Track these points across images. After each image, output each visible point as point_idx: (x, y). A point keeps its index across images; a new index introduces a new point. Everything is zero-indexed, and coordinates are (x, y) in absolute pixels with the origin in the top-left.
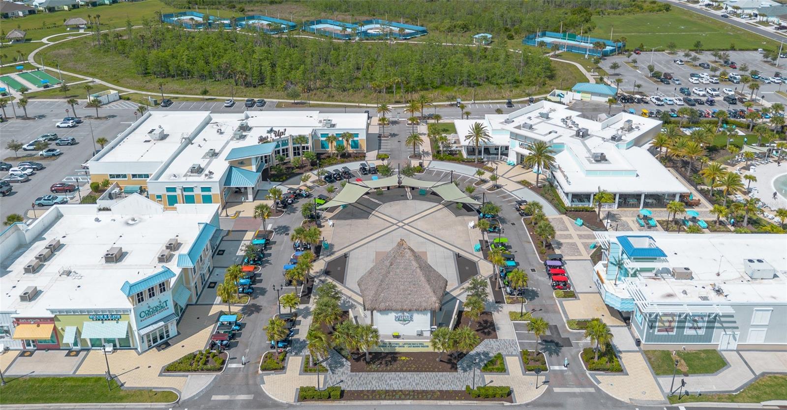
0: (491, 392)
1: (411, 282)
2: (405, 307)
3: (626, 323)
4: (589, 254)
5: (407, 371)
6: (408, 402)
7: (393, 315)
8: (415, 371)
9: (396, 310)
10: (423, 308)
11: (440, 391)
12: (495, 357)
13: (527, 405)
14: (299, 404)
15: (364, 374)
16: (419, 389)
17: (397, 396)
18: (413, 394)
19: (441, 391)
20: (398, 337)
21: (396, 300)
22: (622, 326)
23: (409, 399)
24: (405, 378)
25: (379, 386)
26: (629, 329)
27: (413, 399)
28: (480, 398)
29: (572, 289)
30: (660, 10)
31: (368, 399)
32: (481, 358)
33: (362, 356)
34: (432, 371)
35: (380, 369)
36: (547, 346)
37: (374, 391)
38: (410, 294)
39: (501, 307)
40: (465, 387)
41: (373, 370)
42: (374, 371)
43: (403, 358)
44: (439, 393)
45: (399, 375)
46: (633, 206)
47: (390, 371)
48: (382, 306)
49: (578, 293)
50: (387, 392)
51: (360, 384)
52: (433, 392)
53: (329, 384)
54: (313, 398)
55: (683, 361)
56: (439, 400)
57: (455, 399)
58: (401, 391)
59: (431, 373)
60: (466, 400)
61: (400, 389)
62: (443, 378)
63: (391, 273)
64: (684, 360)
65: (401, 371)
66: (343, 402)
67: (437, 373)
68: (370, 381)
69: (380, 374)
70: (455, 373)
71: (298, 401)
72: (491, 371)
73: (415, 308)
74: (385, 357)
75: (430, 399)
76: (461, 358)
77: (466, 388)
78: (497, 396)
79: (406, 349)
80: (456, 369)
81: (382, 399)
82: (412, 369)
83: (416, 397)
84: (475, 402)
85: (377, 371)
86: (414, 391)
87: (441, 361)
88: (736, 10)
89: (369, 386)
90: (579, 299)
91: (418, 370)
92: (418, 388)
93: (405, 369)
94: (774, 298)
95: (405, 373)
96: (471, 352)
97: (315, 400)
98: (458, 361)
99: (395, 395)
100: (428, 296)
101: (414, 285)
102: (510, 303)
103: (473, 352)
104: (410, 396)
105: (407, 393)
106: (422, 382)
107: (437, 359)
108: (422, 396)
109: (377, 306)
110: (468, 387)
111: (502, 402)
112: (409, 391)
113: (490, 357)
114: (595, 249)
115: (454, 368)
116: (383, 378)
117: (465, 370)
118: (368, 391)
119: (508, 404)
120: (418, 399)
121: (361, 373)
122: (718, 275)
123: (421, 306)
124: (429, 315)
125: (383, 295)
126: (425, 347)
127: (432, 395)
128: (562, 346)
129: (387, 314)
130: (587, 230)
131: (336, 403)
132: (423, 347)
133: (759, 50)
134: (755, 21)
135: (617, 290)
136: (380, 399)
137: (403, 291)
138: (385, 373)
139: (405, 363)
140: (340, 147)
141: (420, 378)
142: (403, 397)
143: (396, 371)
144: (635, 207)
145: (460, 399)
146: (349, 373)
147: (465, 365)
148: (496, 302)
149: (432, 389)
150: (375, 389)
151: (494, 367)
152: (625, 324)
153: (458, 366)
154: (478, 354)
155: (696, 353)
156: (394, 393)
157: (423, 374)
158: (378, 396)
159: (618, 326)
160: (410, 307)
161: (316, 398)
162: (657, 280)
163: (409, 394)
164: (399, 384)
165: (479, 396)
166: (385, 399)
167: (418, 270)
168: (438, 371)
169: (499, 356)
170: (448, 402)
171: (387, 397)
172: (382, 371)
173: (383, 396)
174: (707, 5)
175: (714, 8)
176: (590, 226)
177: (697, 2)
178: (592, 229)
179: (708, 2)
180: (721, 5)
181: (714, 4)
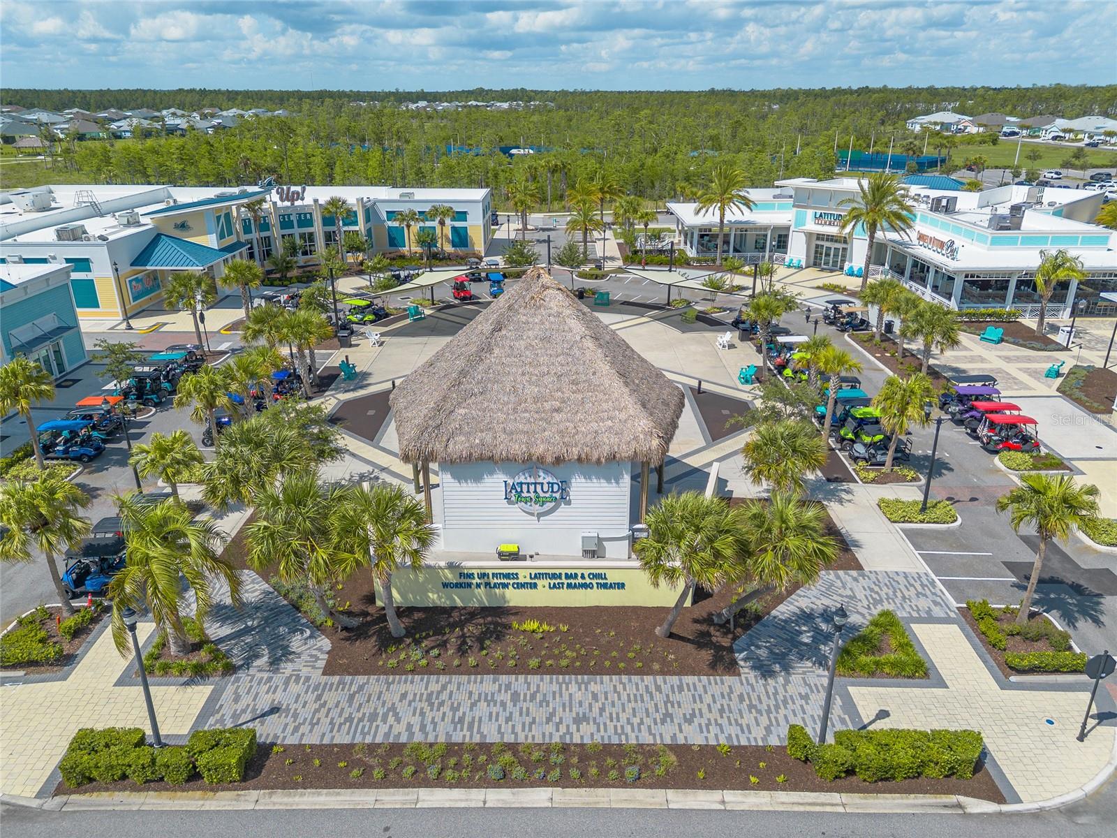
0: (904, 756)
1: (567, 374)
2: (539, 450)
5: (540, 670)
6: (539, 797)
7: (496, 482)
8: (577, 672)
9: (507, 463)
10: (606, 450)
11: (675, 748)
12: (875, 624)
13: (1071, 811)
14: (52, 803)
15: (374, 683)
16: (587, 741)
17: (494, 771)
18: (560, 759)
19: (681, 750)
20: (514, 556)
21: (511, 427)
23: (543, 782)
24: (533, 697)
25: (423, 727)
27: (564, 781)
28: (853, 779)
29: (1048, 450)
30: (985, 142)
31: (366, 782)
32: (817, 631)
33: (374, 622)
34: (641, 672)
35: (439, 664)
36: (1047, 594)
37: (396, 748)
38: (558, 410)
39: (848, 492)
40: (784, 731)
41: (409, 667)
42: (413, 672)
43: (532, 625)
44: (673, 758)
45: (508, 687)
47: (478, 670)
48: (459, 446)
49: (1071, 460)
50: (452, 749)
51: (350, 719)
52: (647, 753)
53: (221, 721)
54: (124, 777)
56: (676, 786)
57: (745, 786)
58: (512, 747)
59: (635, 678)
60: (795, 788)
61: (509, 738)
62: (685, 696)
63: (496, 351)
65: (520, 669)
66: (254, 794)
67: (659, 679)
68: (393, 708)
69: (434, 683)
70: (729, 680)
71: (59, 791)
72: (872, 674)
73: (575, 451)
74: (461, 624)
75: (637, 782)
76: (747, 627)
77: (792, 737)
78: (932, 771)
79: (543, 597)
80: (731, 668)
81: (427, 783)
82: (564, 663)
83: (574, 773)
84: (835, 797)
85: (428, 670)
86: (565, 748)
87: (671, 635)
88: (1108, 139)
89: (384, 729)
91: (587, 667)
92: (585, 734)
93: (533, 662)
95: (534, 679)
96: (781, 608)
97: (135, 789)
98: (735, 639)
99: (483, 768)
100: (623, 416)
101: (575, 383)
102: (873, 481)
103: (783, 611)
104: (550, 768)
105: (536, 755)
106: (602, 710)
107: (658, 630)
108: (603, 771)
109: (438, 447)
110: (796, 733)
111: (953, 799)
112: (548, 749)
113: (854, 628)
115: (723, 663)
116: (444, 696)
117: (765, 671)
118: (372, 748)
119: (989, 807)
120: (585, 781)
121: (361, 679)
123: (597, 446)
124: (627, 479)
125: (462, 411)
126: (611, 586)
127: (645, 766)
128: (1100, 596)
129: (478, 478)
130: (1017, 350)
131: (224, 801)
132: (605, 586)
136: (420, 780)
137: (536, 400)
138: (455, 678)
139: (536, 643)
140: (427, 240)
141: (595, 696)
142: (518, 772)
143: (499, 669)
145: (767, 784)
146: (317, 676)
147: (763, 653)
148: (829, 480)
149: (647, 739)
150: (403, 739)
151: (883, 658)
153: (739, 656)
154: (806, 617)
156: (482, 758)
157: (604, 684)
158: (409, 770)
160: (559, 450)
161: (134, 779)
163: (544, 761)
164: (508, 719)
165: (850, 772)
166: (439, 782)
167: (589, 343)
168: (663, 672)
169: (887, 622)
170: (716, 795)
171: (449, 774)
172: (443, 671)
173: (432, 772)
174: (1055, 138)
175: (1067, 141)
176: (1021, 342)
177: (1038, 137)
178: (1029, 348)
179: (1056, 134)
180: (1080, 136)
181: (1067, 135)
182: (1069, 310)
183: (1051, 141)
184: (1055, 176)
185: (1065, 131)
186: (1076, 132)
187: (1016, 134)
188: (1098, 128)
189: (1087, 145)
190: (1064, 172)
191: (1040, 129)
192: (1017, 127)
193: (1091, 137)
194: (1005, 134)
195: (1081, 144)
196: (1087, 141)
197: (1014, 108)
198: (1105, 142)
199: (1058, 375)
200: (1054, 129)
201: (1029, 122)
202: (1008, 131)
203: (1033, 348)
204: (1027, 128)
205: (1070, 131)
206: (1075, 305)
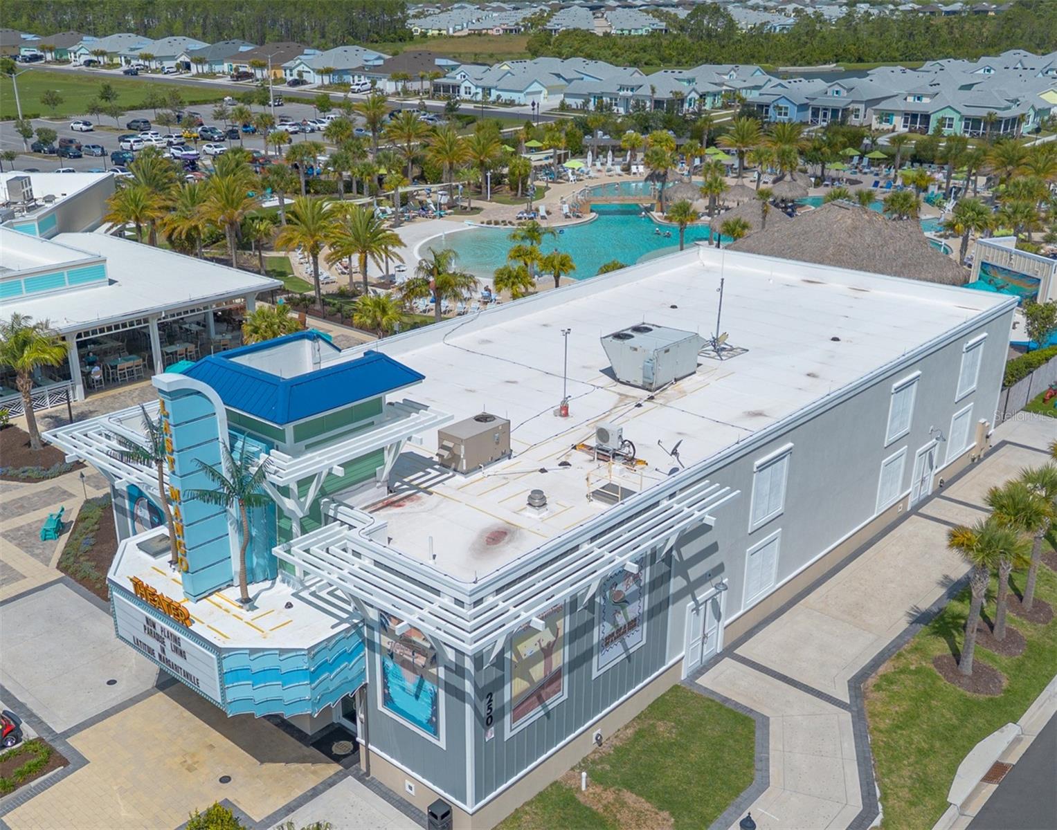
3: (337, 759)
4: (46, 561)
22: (330, 783)
26: (364, 778)
29: (29, 732)
46: (132, 377)
49: (67, 734)
55: (629, 797)
64: (631, 788)
88: (147, 63)
90: (84, 762)
94: (759, 414)
114: (65, 537)
122: (564, 411)
133: (226, 99)
134: (189, 75)
135: (266, 623)
144: (140, 379)
152: (335, 768)
155: (639, 734)
159: (315, 793)
162: (408, 504)
174: (88, 63)
175: (103, 67)
176: (12, 472)
177: (68, 62)
178: (24, 480)
179: (88, 58)
180: (117, 60)
181: (101, 59)
182: (80, 388)
183: (84, 68)
184: (84, 128)
185: (96, 53)
186: (111, 55)
187: (40, 58)
188: (132, 50)
189: (126, 72)
190: (94, 119)
191: (67, 52)
192: (38, 48)
193: (128, 62)
194: (25, 59)
195: (119, 71)
196: (125, 67)
197: (32, 18)
198: (146, 68)
199: (60, 528)
200: (83, 51)
201: (51, 41)
202: (28, 54)
203: (29, 480)
204: (51, 50)
205: (103, 54)
206: (86, 375)
